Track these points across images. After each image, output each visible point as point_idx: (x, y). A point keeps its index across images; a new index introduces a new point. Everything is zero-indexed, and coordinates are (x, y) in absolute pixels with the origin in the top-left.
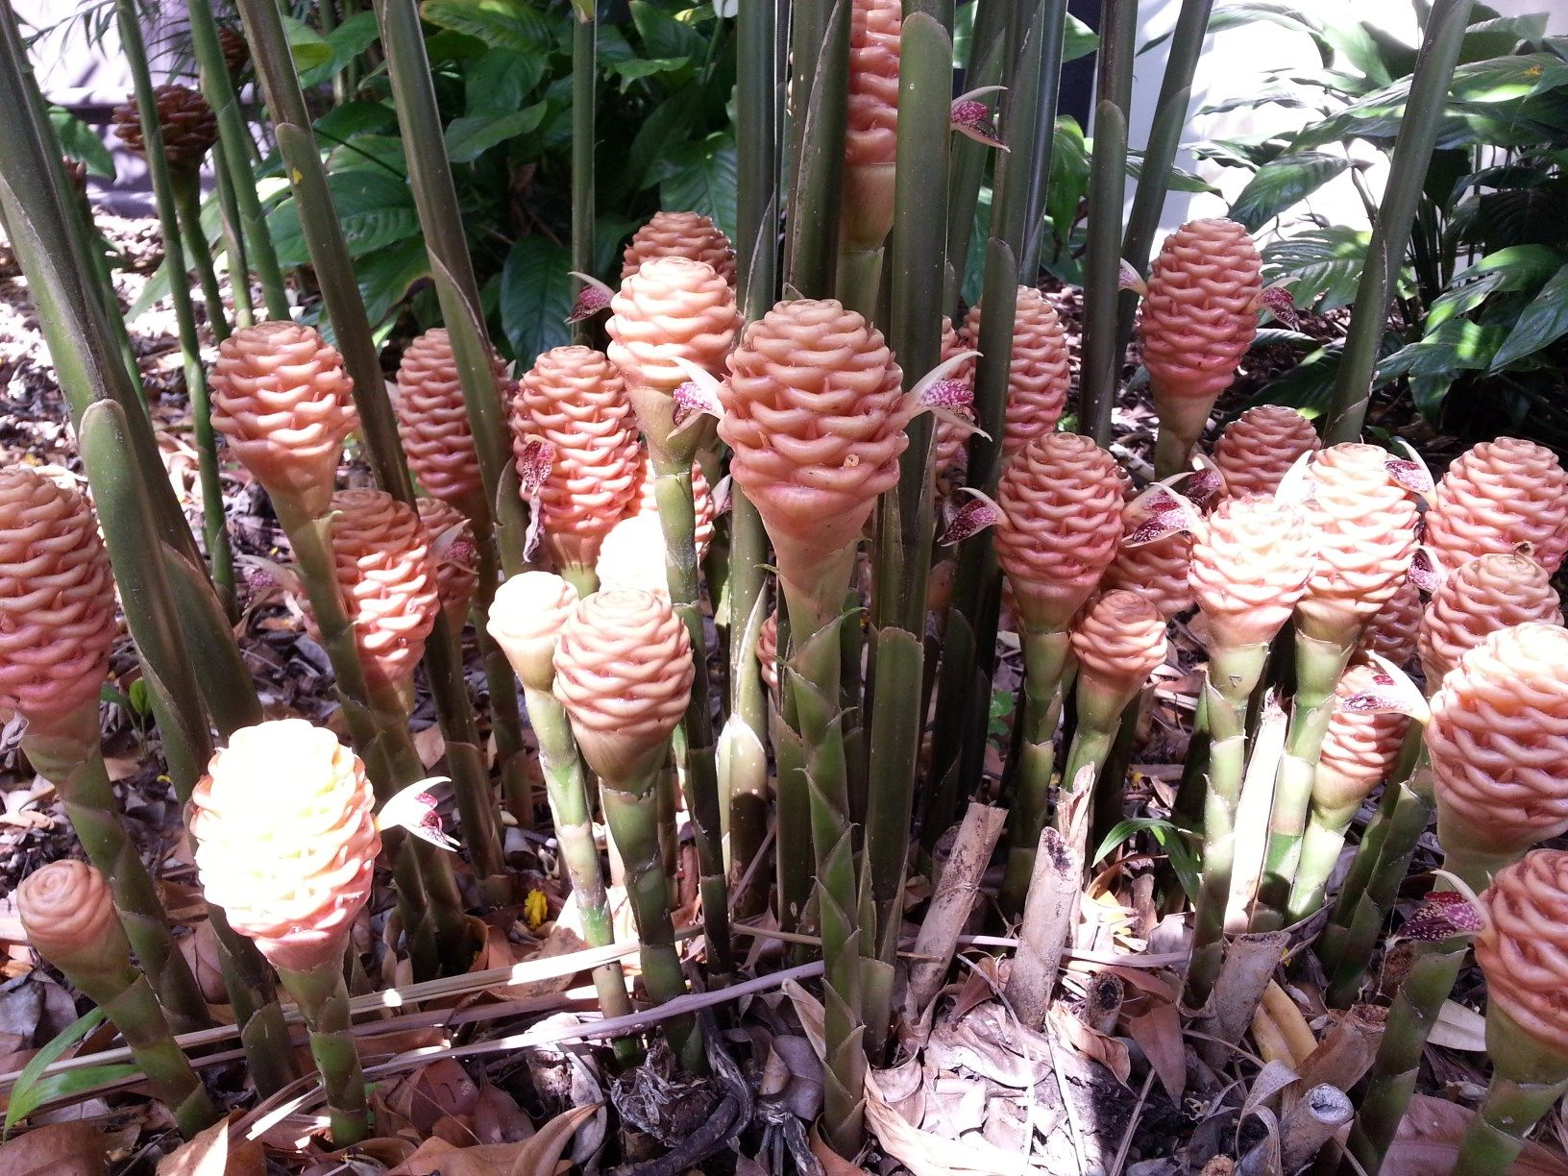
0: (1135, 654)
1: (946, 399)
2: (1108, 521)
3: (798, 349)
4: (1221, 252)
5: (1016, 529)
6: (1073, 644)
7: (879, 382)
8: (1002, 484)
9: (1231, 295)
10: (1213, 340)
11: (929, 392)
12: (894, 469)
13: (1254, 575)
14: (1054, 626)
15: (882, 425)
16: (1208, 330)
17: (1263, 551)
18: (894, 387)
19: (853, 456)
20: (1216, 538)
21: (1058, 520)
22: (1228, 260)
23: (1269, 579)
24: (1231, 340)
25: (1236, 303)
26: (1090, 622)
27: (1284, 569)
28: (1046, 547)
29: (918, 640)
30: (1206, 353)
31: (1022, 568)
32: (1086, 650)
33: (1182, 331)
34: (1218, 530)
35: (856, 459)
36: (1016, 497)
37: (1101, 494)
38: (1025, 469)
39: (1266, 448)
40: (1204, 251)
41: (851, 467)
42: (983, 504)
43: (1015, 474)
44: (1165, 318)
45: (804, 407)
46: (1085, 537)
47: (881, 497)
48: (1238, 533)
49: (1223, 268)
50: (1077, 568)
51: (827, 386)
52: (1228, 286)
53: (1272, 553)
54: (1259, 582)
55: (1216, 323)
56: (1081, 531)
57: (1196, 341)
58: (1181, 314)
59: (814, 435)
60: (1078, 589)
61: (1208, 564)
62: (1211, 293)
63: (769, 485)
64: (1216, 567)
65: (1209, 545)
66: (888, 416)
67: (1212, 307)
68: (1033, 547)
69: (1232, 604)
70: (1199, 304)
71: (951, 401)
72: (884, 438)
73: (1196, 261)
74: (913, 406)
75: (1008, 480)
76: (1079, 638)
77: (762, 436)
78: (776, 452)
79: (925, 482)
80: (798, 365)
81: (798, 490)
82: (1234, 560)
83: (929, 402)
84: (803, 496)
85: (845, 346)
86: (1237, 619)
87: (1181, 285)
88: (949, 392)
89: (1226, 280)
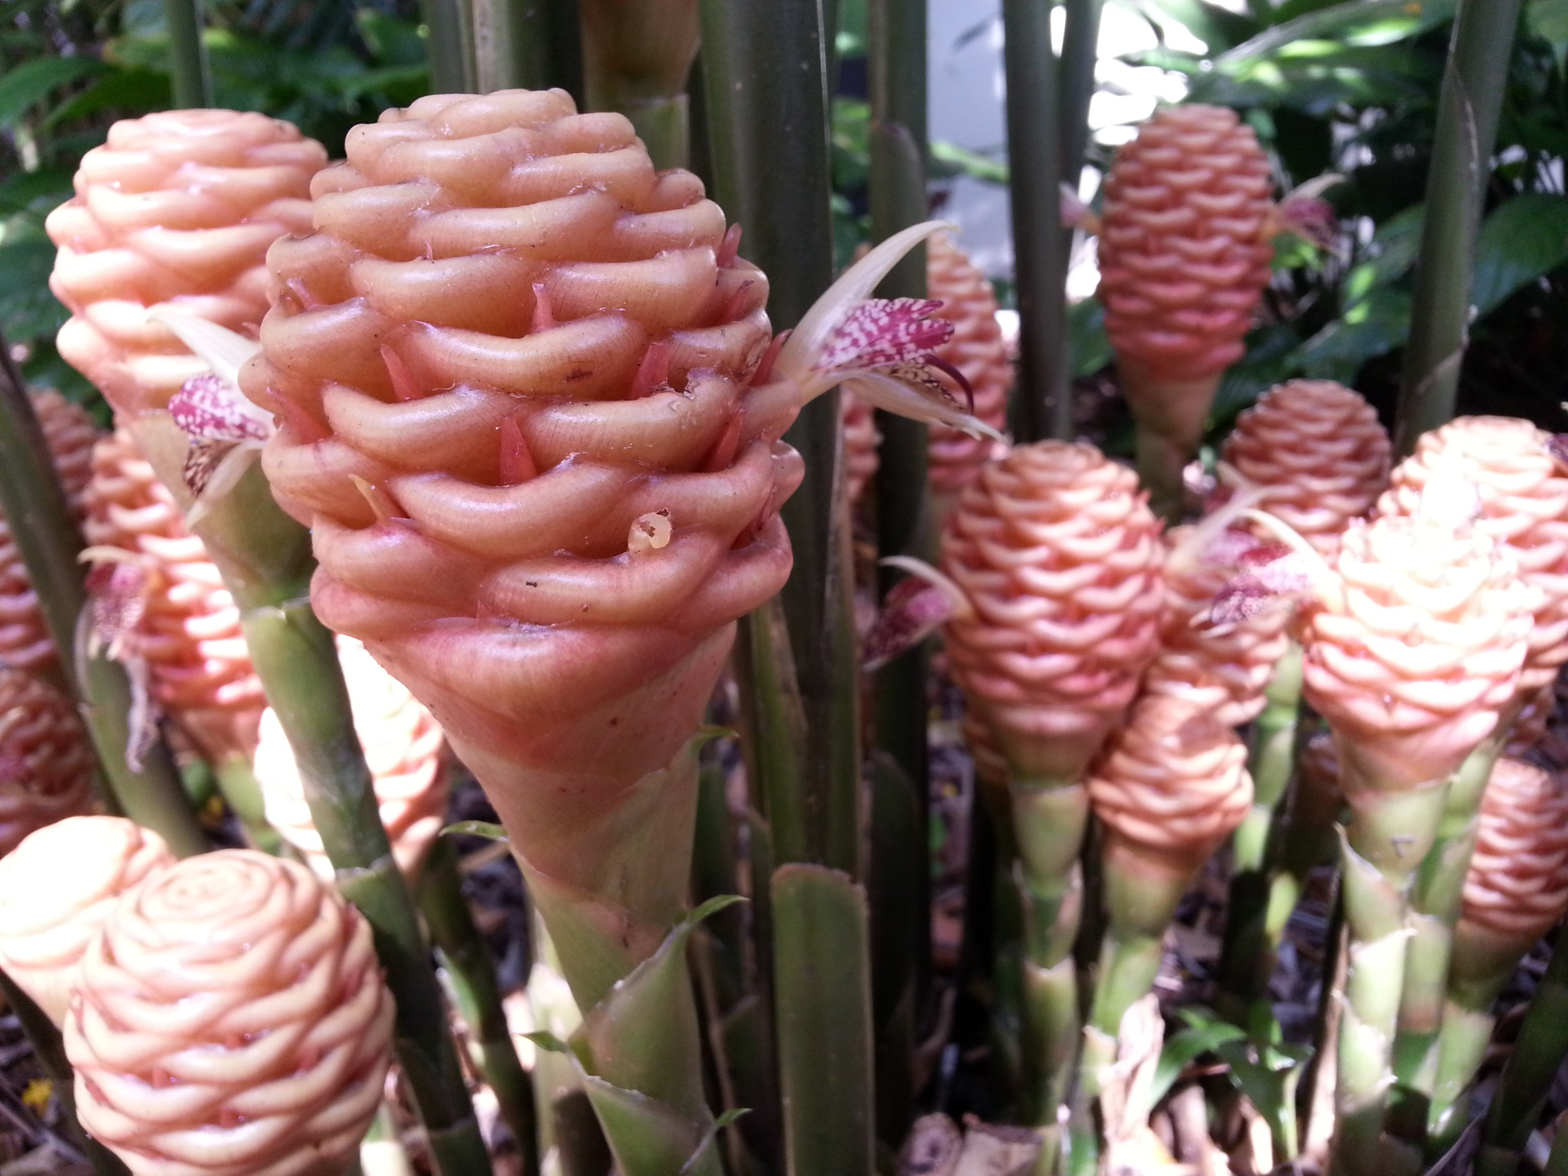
0: (1207, 809)
1: (885, 345)
2: (1147, 589)
3: (438, 207)
4: (1213, 150)
5: (987, 621)
6: (1093, 804)
7: (705, 293)
8: (950, 544)
9: (1238, 214)
10: (1214, 287)
11: (839, 333)
12: (773, 543)
13: (1444, 659)
14: (1063, 777)
15: (726, 422)
16: (1208, 272)
17: (1453, 616)
18: (746, 313)
19: (652, 518)
20: (1359, 601)
21: (1062, 598)
22: (1225, 161)
23: (1471, 665)
24: (1240, 285)
25: (1244, 227)
26: (1120, 761)
27: (1493, 643)
28: (1046, 648)
29: (854, 881)
30: (1207, 308)
31: (1005, 688)
32: (1118, 809)
33: (1168, 277)
34: (1357, 585)
35: (664, 527)
36: (981, 564)
37: (1129, 543)
38: (988, 512)
39: (1312, 445)
40: (1187, 151)
41: (651, 553)
42: (924, 585)
43: (973, 524)
44: (1138, 262)
45: (480, 383)
46: (1110, 623)
47: (744, 622)
48: (1400, 587)
49: (1220, 174)
50: (1102, 678)
51: (542, 312)
52: (1229, 202)
53: (1468, 619)
54: (1453, 674)
55: (1219, 259)
56: (1102, 612)
57: (1190, 291)
58: (1163, 251)
59: (526, 466)
60: (1103, 714)
61: (1350, 650)
62: (1206, 214)
63: (422, 631)
64: (1369, 655)
65: (1348, 612)
66: (742, 396)
67: (1211, 234)
68: (1023, 649)
69: (1405, 717)
70: (1189, 232)
71: (900, 348)
72: (736, 457)
73: (1178, 167)
74: (803, 373)
75: (960, 534)
76: (1104, 790)
77: (364, 488)
78: (417, 530)
79: (832, 561)
80: (442, 253)
81: (500, 636)
82: (1405, 638)
83: (842, 358)
84: (519, 653)
85: (586, 187)
86: (1411, 744)
87: (1158, 207)
88: (892, 327)
89: (1226, 191)
